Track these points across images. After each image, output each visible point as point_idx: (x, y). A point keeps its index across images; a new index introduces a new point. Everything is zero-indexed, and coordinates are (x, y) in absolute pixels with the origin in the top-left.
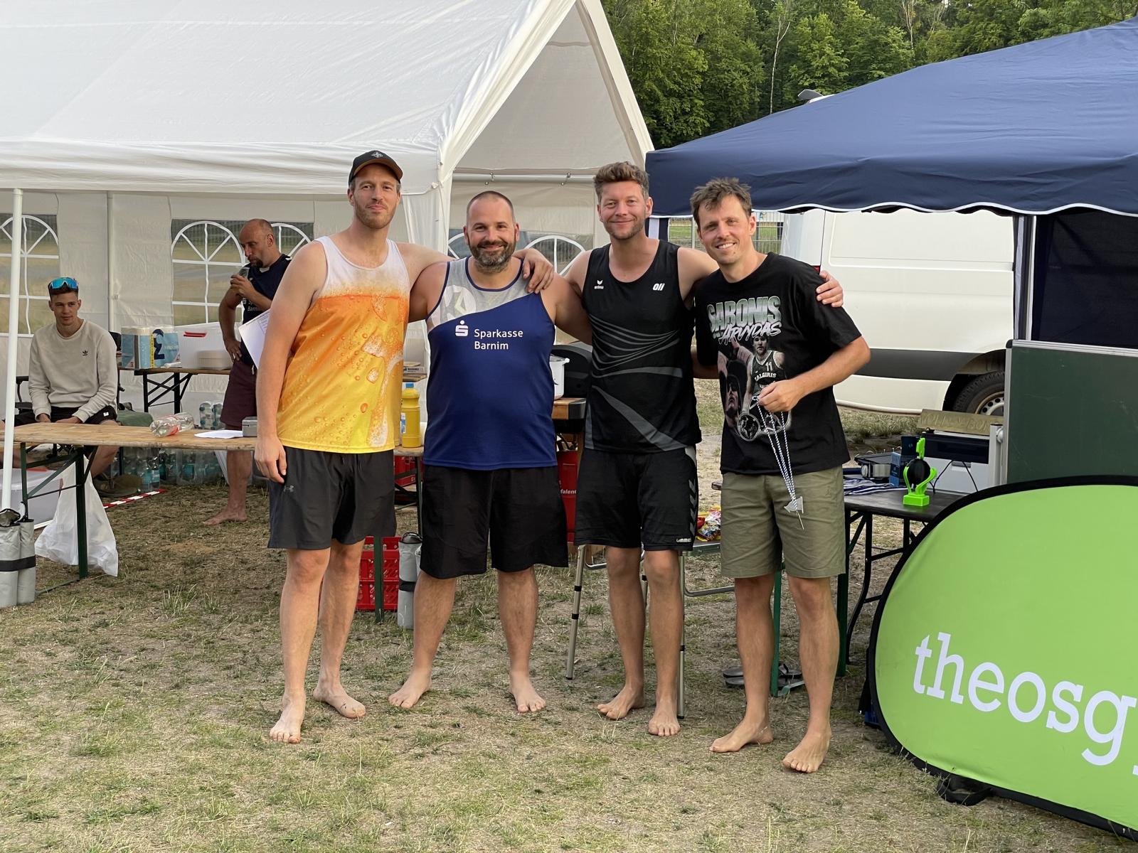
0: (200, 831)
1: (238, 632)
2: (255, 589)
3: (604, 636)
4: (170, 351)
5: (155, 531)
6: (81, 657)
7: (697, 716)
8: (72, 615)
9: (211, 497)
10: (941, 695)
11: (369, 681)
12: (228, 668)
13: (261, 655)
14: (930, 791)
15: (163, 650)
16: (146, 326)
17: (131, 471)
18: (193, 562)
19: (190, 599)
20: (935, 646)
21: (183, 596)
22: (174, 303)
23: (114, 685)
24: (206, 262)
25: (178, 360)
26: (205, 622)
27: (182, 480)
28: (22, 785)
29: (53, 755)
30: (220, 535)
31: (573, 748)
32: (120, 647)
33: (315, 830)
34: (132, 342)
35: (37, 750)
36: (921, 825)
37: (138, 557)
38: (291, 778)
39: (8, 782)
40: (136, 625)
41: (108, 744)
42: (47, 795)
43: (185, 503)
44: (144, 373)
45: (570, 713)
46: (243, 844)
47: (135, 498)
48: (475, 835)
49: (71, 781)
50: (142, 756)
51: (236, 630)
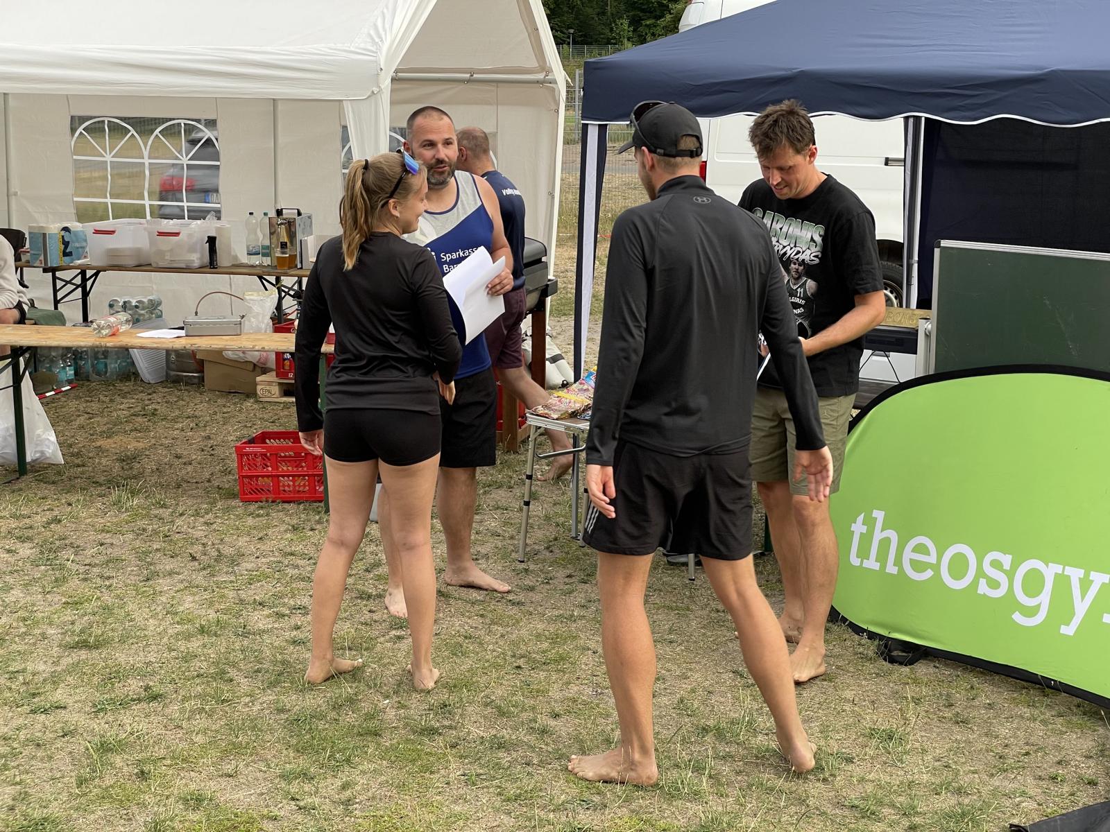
0: (209, 715)
1: (192, 526)
2: (196, 482)
4: (78, 248)
5: (81, 427)
6: (42, 553)
8: (22, 513)
9: (129, 393)
10: (876, 566)
13: (220, 546)
14: (871, 653)
15: (122, 544)
16: (52, 222)
18: (126, 455)
19: (136, 494)
20: (870, 522)
21: (130, 492)
22: (75, 199)
23: (84, 579)
24: (108, 158)
25: (85, 257)
26: (156, 517)
28: (21, 678)
29: (44, 649)
30: (147, 430)
31: (540, 626)
32: (79, 542)
33: (318, 710)
34: (41, 240)
35: (26, 644)
36: (869, 685)
37: (72, 453)
38: (283, 662)
39: (7, 676)
40: (90, 520)
41: (96, 636)
42: (48, 687)
43: (104, 399)
44: (53, 270)
45: (531, 594)
46: (254, 725)
47: (48, 394)
48: (470, 709)
49: (70, 672)
50: (133, 647)
51: (189, 523)
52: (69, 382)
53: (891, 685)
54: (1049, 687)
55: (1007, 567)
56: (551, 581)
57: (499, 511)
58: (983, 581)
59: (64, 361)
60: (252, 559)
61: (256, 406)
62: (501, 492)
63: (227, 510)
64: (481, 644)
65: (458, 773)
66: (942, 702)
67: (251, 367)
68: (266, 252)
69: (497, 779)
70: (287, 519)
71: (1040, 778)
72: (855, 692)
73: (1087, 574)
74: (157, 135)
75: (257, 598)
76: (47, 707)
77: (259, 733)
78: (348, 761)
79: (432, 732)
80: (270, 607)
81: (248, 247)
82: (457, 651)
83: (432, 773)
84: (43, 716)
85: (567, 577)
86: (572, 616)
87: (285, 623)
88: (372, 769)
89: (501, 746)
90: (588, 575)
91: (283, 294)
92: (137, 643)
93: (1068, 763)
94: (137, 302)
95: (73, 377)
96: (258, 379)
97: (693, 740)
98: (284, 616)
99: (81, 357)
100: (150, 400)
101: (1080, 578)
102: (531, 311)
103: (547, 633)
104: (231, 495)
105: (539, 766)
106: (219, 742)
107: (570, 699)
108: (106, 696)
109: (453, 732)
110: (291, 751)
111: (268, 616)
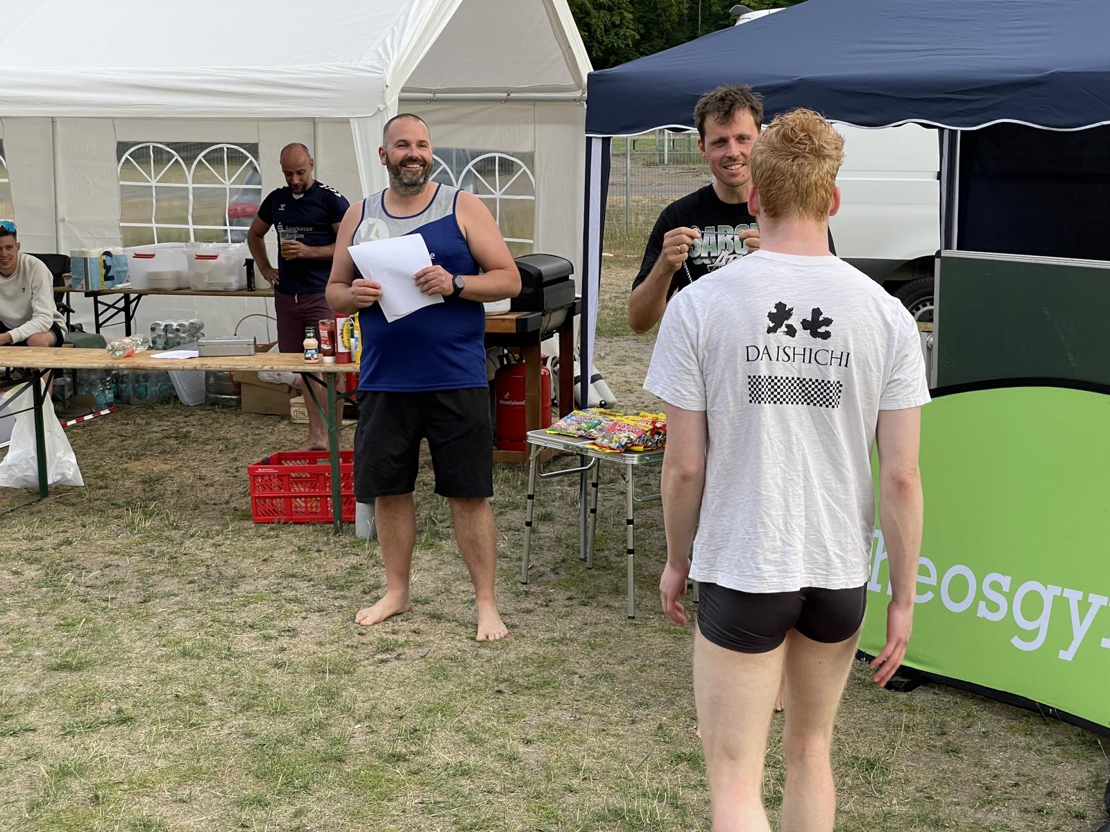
0: (175, 739)
1: (199, 548)
2: (215, 504)
3: (556, 542)
4: (119, 272)
5: (112, 449)
6: (47, 574)
7: (647, 616)
8: (35, 534)
9: (166, 415)
10: (878, 589)
11: (332, 592)
12: (191, 582)
13: (224, 568)
15: (128, 566)
16: (95, 247)
17: (85, 391)
18: (151, 479)
19: (151, 516)
21: (145, 513)
22: (122, 224)
23: (82, 601)
24: (153, 183)
25: (127, 281)
26: (167, 538)
27: (135, 399)
30: (176, 452)
31: (530, 650)
32: (86, 564)
33: (286, 735)
34: (82, 264)
35: (10, 666)
36: (862, 712)
37: (97, 475)
38: (260, 686)
40: (99, 543)
41: (79, 658)
42: (23, 709)
43: (140, 422)
44: (95, 294)
45: (528, 616)
46: (217, 750)
47: (86, 418)
48: (441, 734)
49: (47, 694)
50: (114, 669)
51: (198, 545)
52: (109, 405)
53: (885, 712)
54: (1048, 714)
55: (1006, 589)
56: (550, 604)
57: (510, 533)
58: (982, 604)
59: (104, 384)
60: (253, 580)
61: (288, 428)
63: (237, 532)
64: (465, 667)
65: (416, 801)
66: (934, 730)
67: (287, 389)
69: (456, 807)
70: (295, 541)
71: (1026, 811)
73: (1086, 597)
74: (200, 161)
75: (248, 620)
76: (16, 730)
77: (222, 758)
78: (306, 787)
79: (397, 758)
80: (259, 630)
82: (440, 673)
83: (390, 800)
84: (12, 738)
85: (570, 599)
86: (564, 639)
87: (272, 646)
88: (329, 795)
89: (465, 773)
90: (590, 597)
92: (119, 665)
93: (1058, 795)
94: (178, 325)
95: (113, 401)
96: (292, 401)
98: (271, 638)
99: (122, 379)
100: (185, 422)
101: (1078, 601)
102: (557, 330)
103: (535, 657)
104: (245, 517)
105: (501, 794)
106: (180, 767)
107: (545, 724)
108: (77, 719)
109: (420, 759)
110: (250, 776)
111: (255, 639)
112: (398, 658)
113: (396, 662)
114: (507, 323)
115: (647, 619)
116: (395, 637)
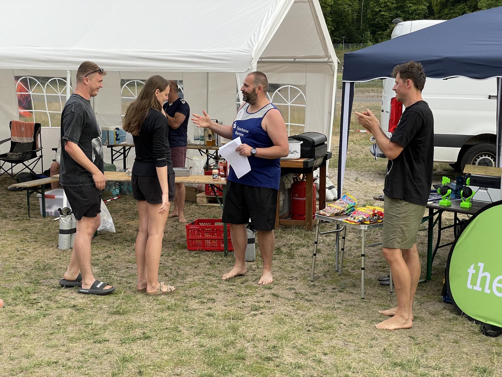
0: (170, 347)
2: (169, 241)
3: (323, 262)
4: (122, 137)
5: (121, 215)
6: (102, 271)
7: (370, 298)
8: (95, 253)
10: (480, 289)
13: (178, 270)
14: (477, 331)
17: (107, 189)
20: (477, 268)
22: (122, 115)
25: (125, 141)
27: (128, 193)
28: (90, 327)
29: (101, 314)
31: (320, 312)
32: (118, 267)
33: (218, 346)
34: (107, 133)
35: (93, 312)
36: (475, 346)
38: (203, 324)
39: (84, 326)
40: (123, 257)
41: (123, 309)
42: (102, 331)
43: (131, 203)
44: (111, 147)
45: (316, 296)
46: (189, 352)
47: (108, 201)
48: (286, 349)
49: (111, 325)
50: (139, 314)
51: (165, 259)
52: (117, 195)
53: (486, 346)
56: (325, 291)
57: (302, 258)
59: (115, 186)
60: (192, 276)
61: (196, 207)
62: (304, 249)
63: (182, 254)
64: (292, 319)
67: (195, 190)
68: (202, 139)
70: (207, 259)
72: (468, 349)
75: (193, 294)
76: (101, 341)
77: (192, 356)
78: (230, 371)
79: (269, 359)
80: (199, 299)
81: (194, 136)
82: (281, 321)
84: (99, 344)
85: (334, 289)
86: (334, 307)
87: (205, 306)
89: (299, 367)
90: (343, 288)
91: (209, 157)
92: (140, 313)
95: (119, 193)
96: (198, 195)
97: (390, 369)
98: (204, 303)
99: (122, 184)
102: (319, 166)
103: (323, 315)
104: (184, 247)
106: (174, 359)
107: (332, 347)
108: (126, 336)
109: (278, 360)
110: (205, 365)
111: (197, 303)
112: (261, 314)
113: (261, 316)
114: (299, 164)
115: (370, 299)
116: (258, 304)
